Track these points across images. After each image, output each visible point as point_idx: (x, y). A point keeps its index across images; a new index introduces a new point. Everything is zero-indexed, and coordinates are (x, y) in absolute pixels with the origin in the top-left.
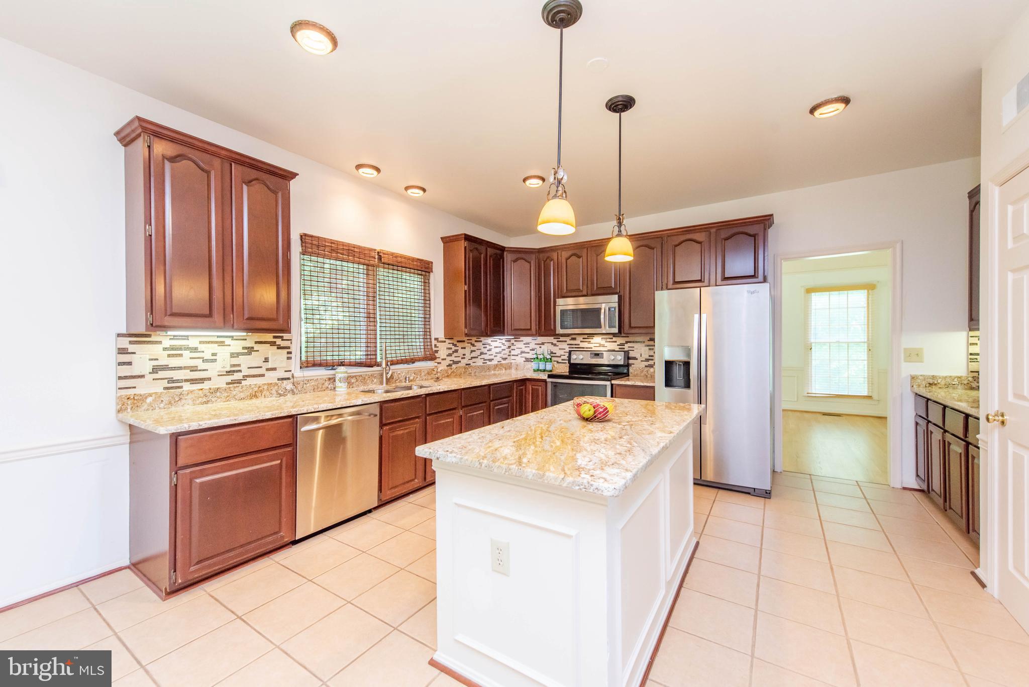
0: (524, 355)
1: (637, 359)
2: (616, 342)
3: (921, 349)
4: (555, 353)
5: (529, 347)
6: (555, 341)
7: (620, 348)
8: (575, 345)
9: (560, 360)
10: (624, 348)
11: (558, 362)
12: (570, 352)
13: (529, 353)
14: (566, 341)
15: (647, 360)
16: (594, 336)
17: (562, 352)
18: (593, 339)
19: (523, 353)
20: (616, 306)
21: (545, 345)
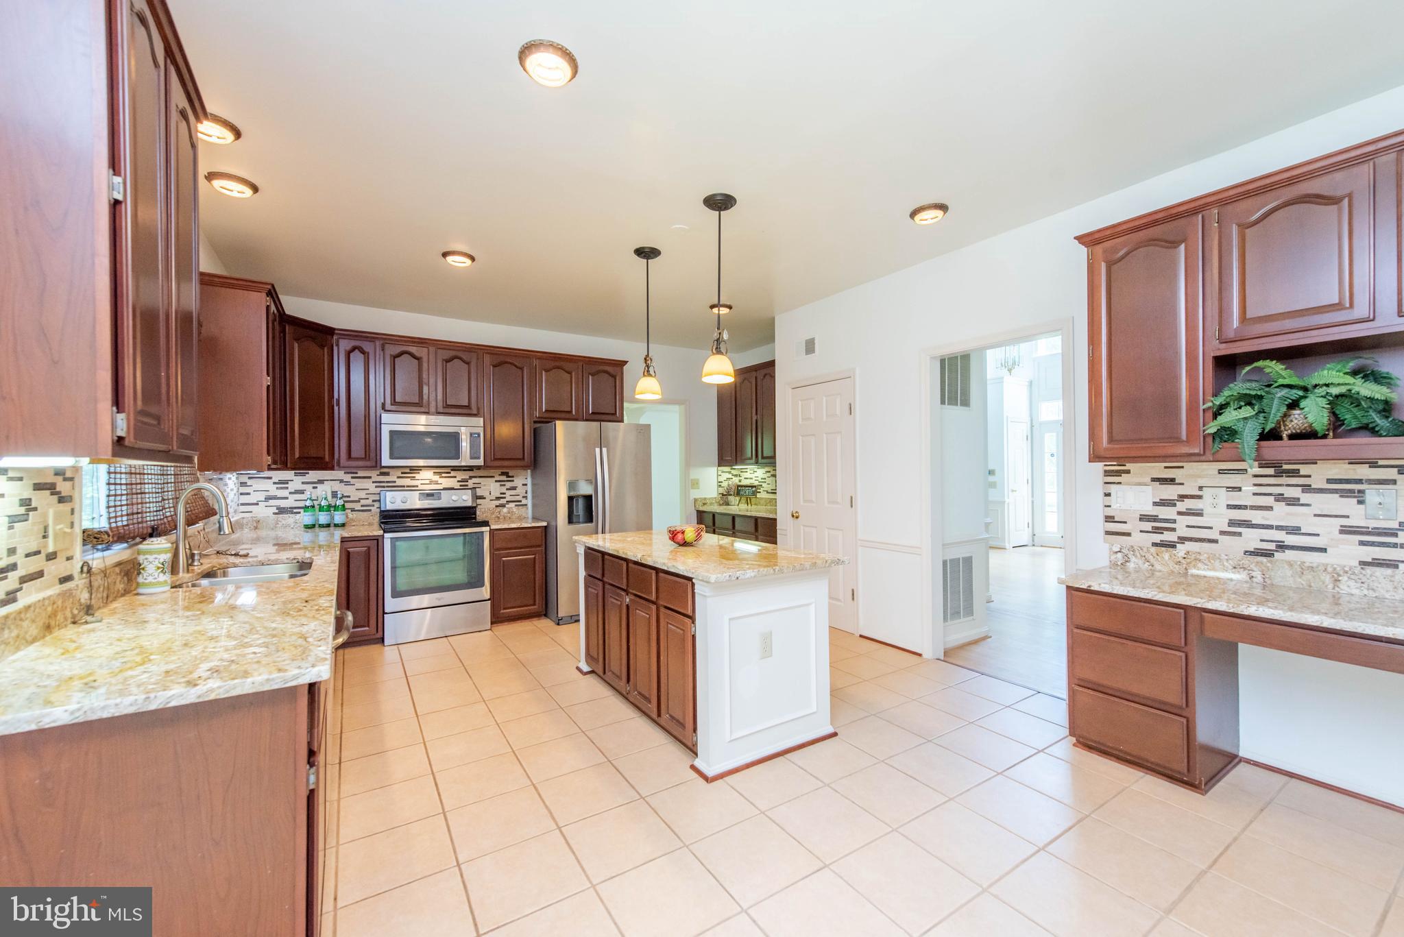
0: (272, 502)
1: (485, 498)
2: (455, 477)
3: (698, 480)
4: (349, 497)
5: (287, 488)
6: (347, 478)
7: (461, 486)
8: (387, 482)
9: (357, 506)
10: (467, 485)
11: (353, 510)
12: (381, 492)
13: (287, 498)
14: (370, 477)
15: (498, 498)
16: (421, 470)
17: (362, 494)
18: (419, 473)
19: (271, 499)
20: (481, 431)
21: (324, 486)
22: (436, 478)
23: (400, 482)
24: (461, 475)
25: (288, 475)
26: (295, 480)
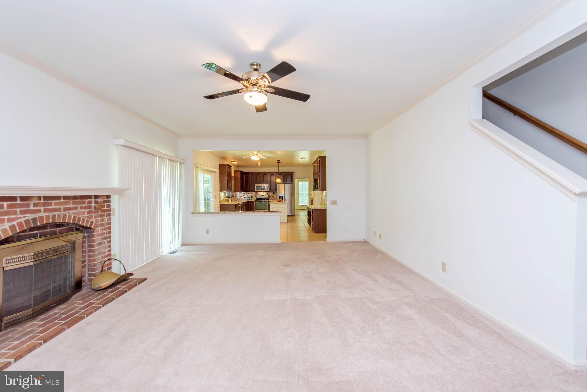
0: (244, 196)
4: (251, 196)
6: (252, 193)
11: (253, 198)
12: (256, 195)
15: (273, 196)
17: (254, 195)
18: (261, 192)
20: (267, 186)
21: (249, 194)
22: (264, 193)
24: (267, 193)
25: (245, 192)
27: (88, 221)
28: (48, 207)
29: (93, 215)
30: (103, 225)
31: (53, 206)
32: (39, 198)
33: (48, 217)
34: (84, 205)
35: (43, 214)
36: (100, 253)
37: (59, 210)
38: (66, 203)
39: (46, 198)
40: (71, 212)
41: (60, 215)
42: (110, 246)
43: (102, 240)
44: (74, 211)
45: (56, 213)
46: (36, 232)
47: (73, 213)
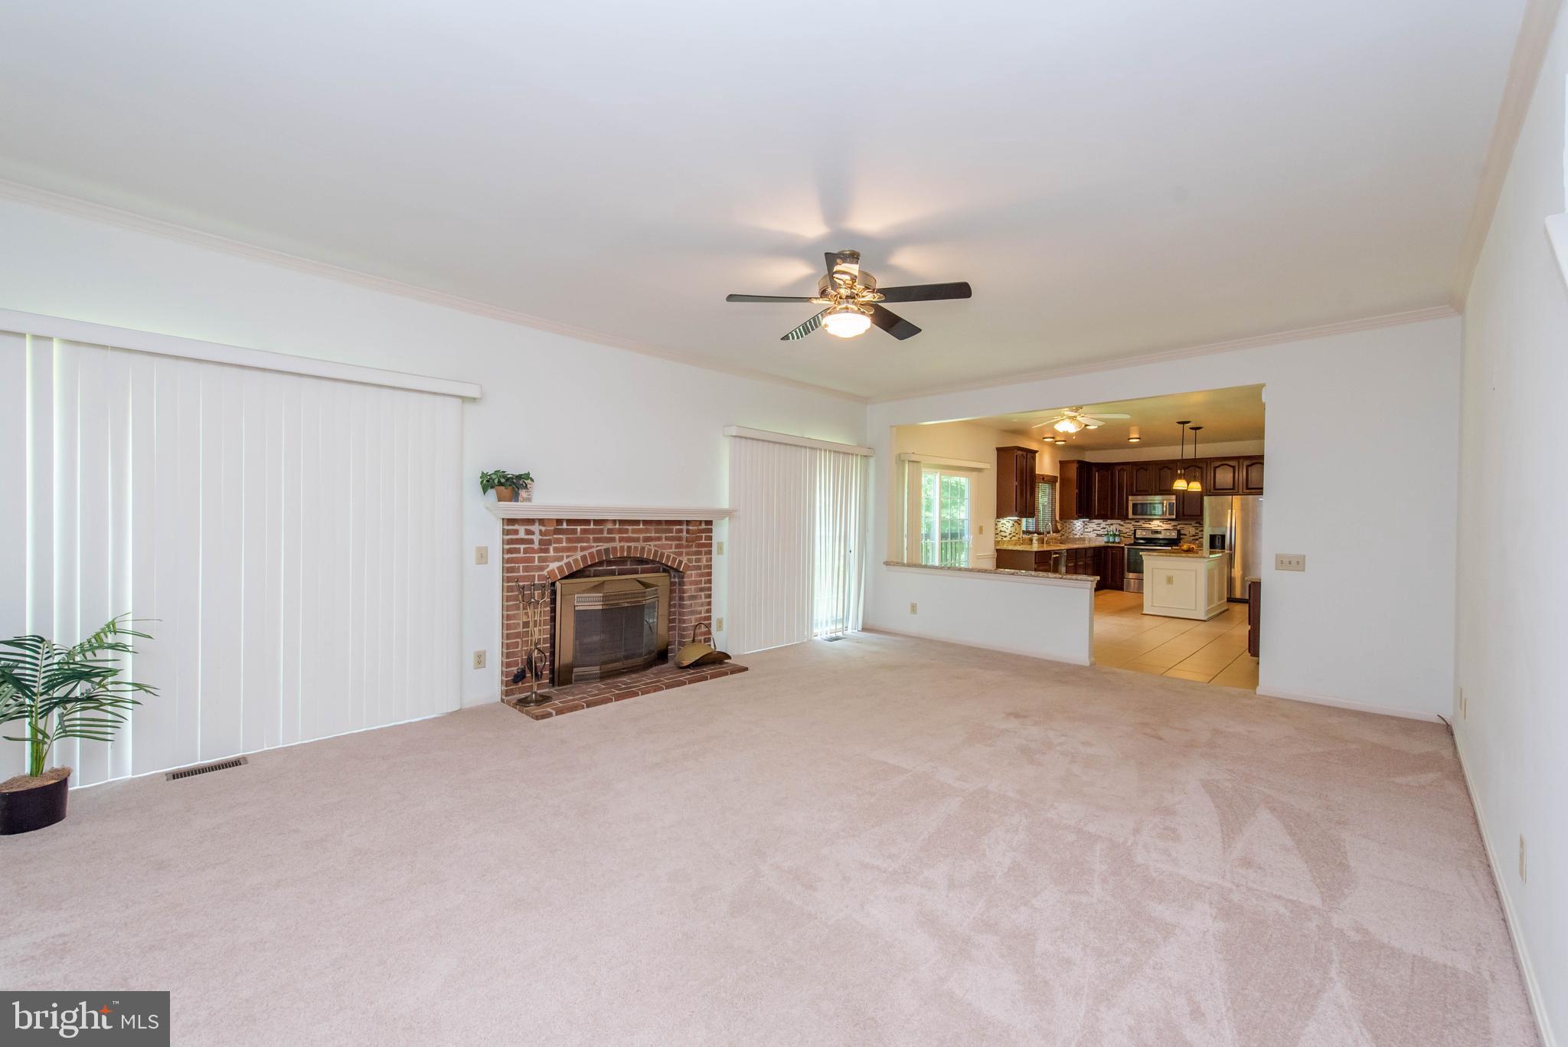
1: (1188, 535)
2: (1170, 524)
4: (1123, 531)
5: (1100, 526)
6: (1122, 523)
7: (1173, 529)
8: (1138, 526)
9: (1127, 535)
10: (1177, 529)
12: (1135, 530)
13: (1100, 530)
14: (1131, 524)
15: (1197, 534)
16: (1152, 520)
17: (1128, 530)
18: (1152, 522)
19: (1095, 530)
20: (1175, 502)
21: (1113, 526)
22: (1161, 524)
23: (1144, 526)
24: (1173, 523)
25: (1100, 521)
26: (1103, 524)
27: (674, 560)
28: (625, 535)
29: (684, 550)
30: (699, 568)
31: (630, 535)
32: (614, 521)
33: (622, 548)
34: (671, 535)
35: (617, 544)
36: (693, 613)
37: (637, 540)
38: (647, 530)
39: (622, 522)
40: (652, 543)
41: (638, 547)
42: (709, 604)
43: (697, 592)
44: (657, 543)
45: (632, 544)
46: (614, 567)
47: (655, 546)
